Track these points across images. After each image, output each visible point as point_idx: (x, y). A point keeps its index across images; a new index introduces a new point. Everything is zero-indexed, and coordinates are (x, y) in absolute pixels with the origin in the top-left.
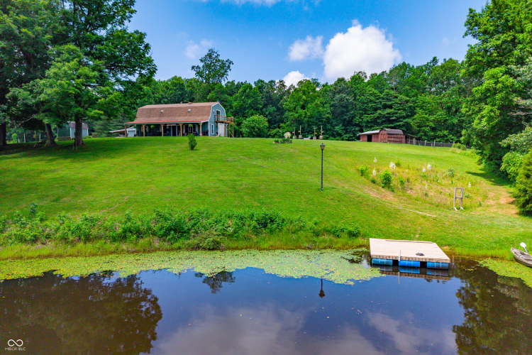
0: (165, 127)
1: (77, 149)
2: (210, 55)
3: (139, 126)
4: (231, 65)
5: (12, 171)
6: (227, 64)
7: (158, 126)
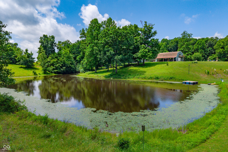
0: (164, 59)
1: (143, 65)
2: (184, 33)
3: (158, 59)
4: (192, 35)
5: (133, 69)
6: (190, 35)
7: (162, 59)
